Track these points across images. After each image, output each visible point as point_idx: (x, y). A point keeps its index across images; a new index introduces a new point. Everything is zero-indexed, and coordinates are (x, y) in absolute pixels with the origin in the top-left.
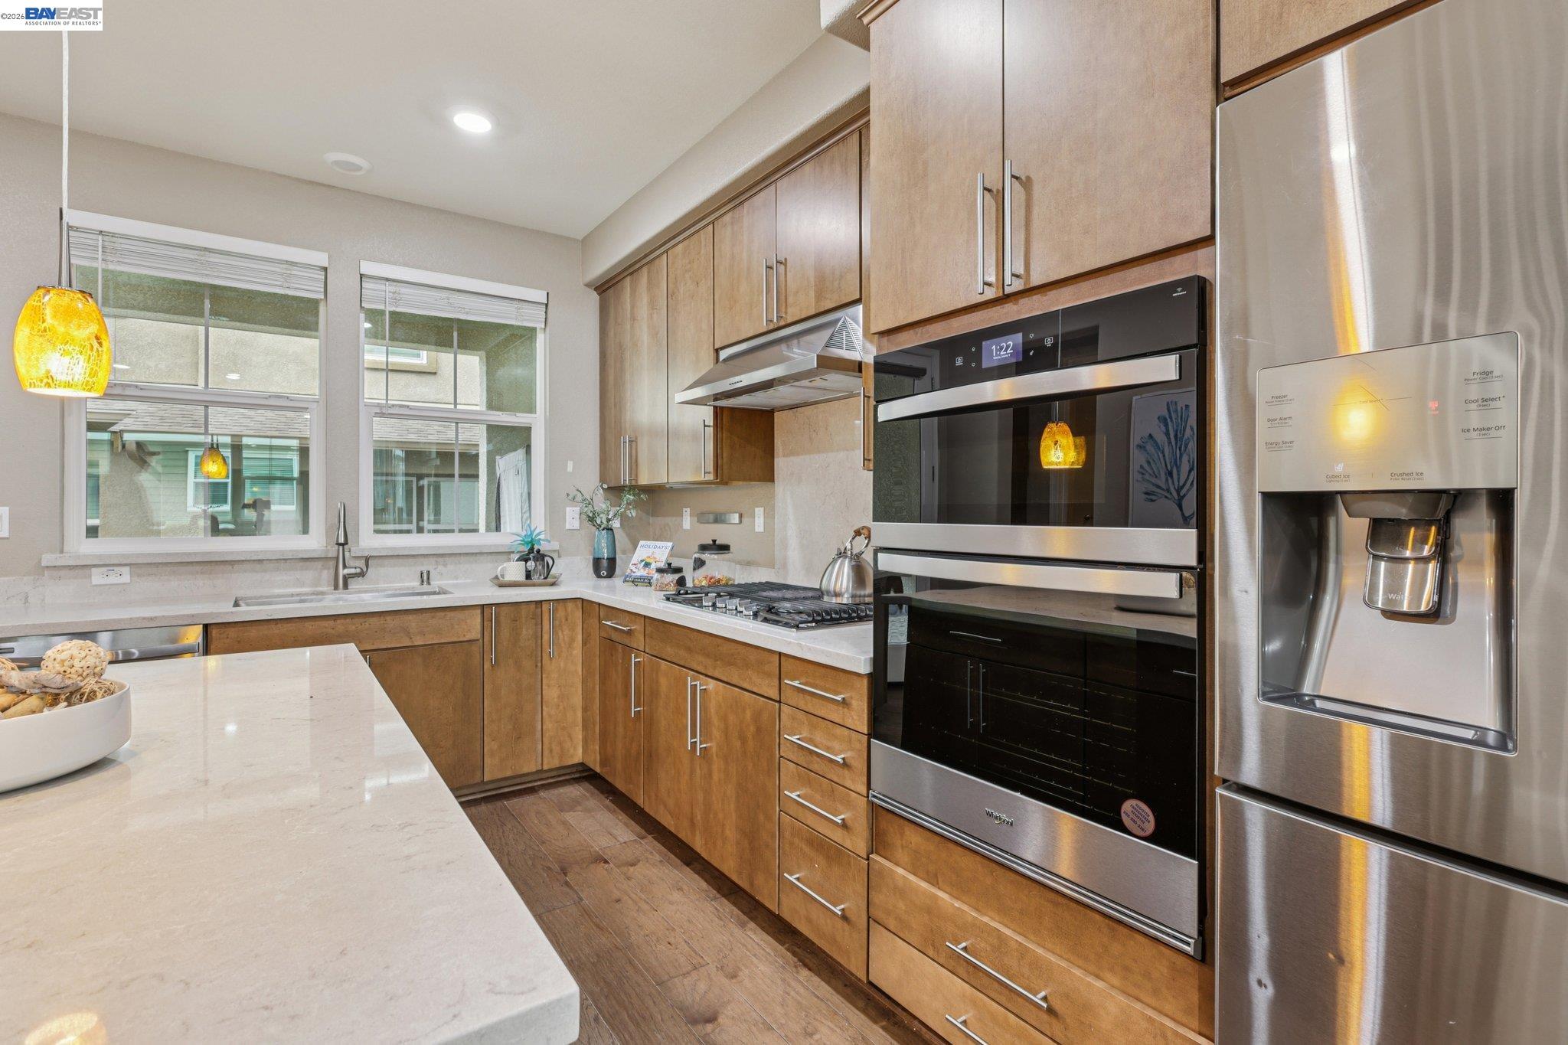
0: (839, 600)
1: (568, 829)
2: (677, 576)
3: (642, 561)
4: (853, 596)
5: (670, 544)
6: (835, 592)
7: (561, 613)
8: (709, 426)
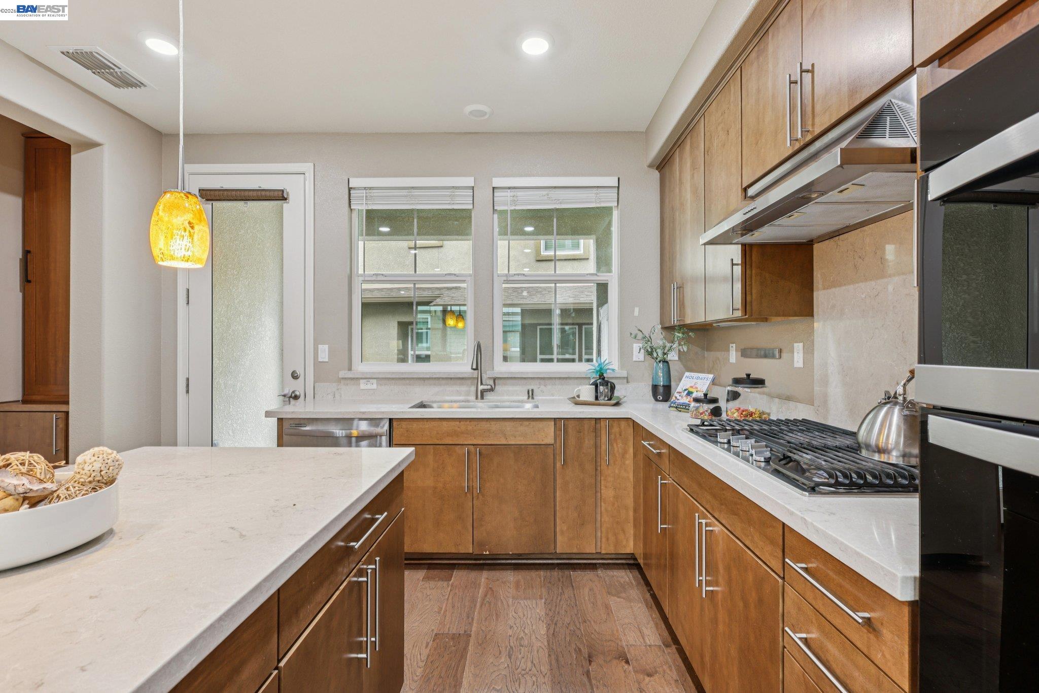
0: (884, 458)
1: (608, 614)
2: (712, 406)
3: (685, 390)
4: (904, 456)
5: (711, 376)
6: (877, 446)
7: (615, 430)
8: (737, 265)
